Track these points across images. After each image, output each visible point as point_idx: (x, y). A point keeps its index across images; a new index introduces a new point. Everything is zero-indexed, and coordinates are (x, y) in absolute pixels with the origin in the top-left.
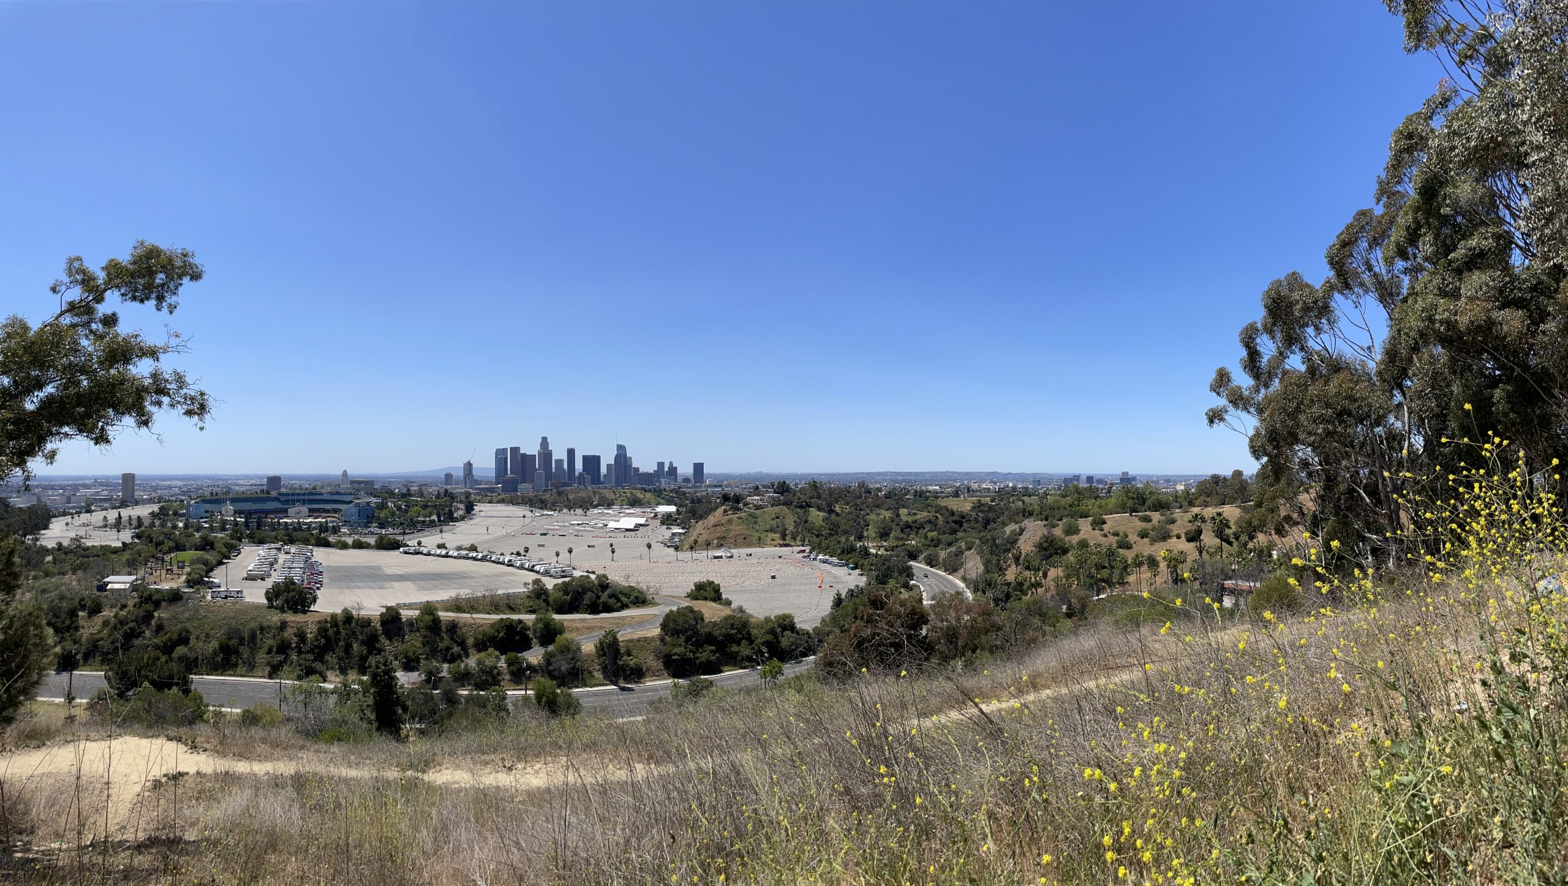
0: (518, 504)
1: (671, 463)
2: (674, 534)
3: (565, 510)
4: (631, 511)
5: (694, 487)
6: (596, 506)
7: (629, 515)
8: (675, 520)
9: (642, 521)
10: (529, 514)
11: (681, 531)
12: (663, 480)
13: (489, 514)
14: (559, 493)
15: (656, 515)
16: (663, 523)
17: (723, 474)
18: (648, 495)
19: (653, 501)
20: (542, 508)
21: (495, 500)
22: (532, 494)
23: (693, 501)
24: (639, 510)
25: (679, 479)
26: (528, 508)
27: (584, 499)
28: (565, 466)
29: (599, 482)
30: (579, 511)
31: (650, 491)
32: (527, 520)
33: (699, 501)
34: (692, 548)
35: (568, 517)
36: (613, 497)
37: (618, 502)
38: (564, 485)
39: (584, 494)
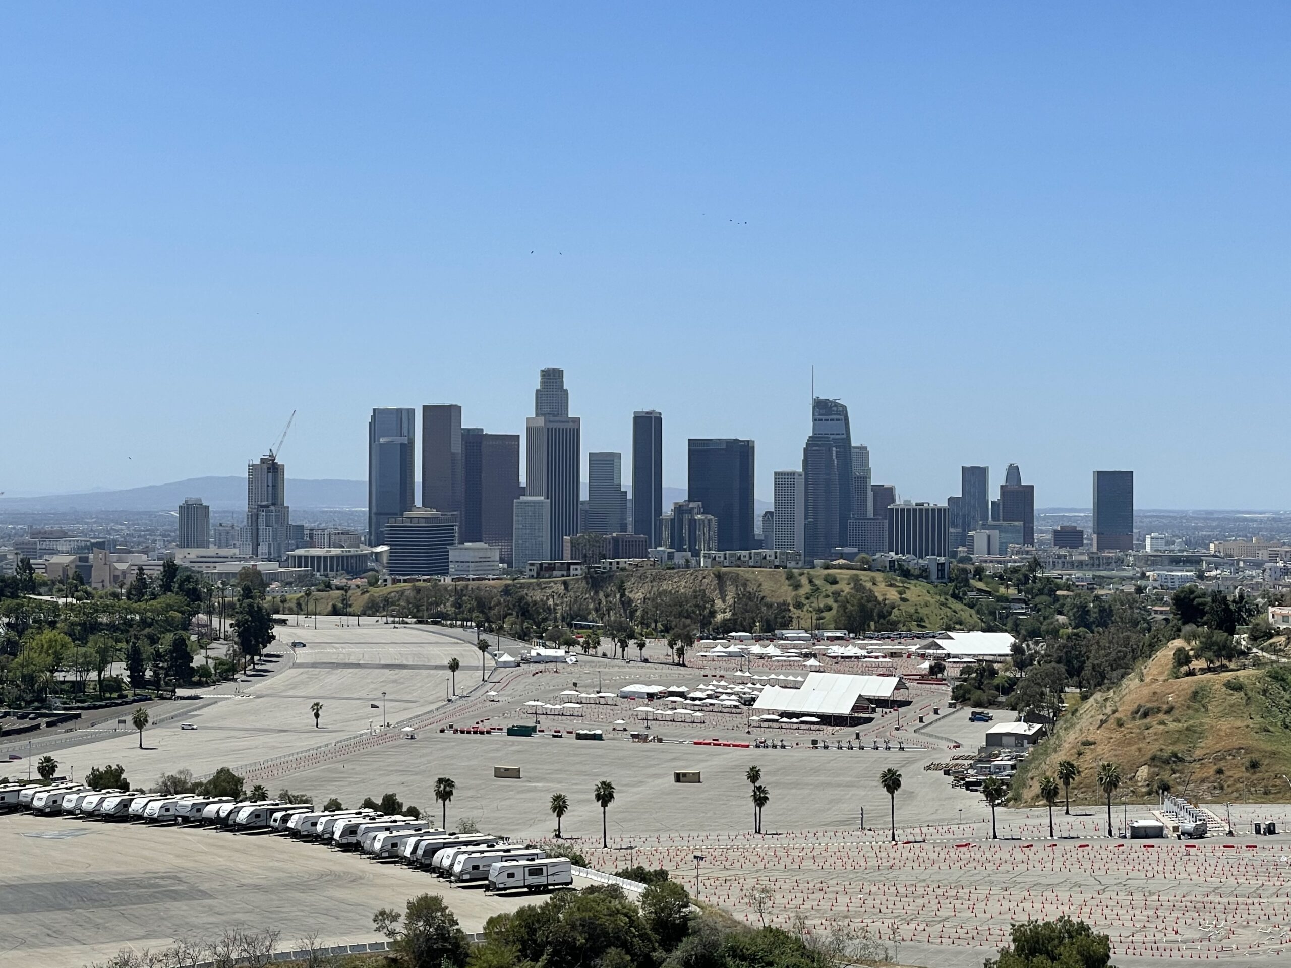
0: (439, 619)
1: (1013, 472)
2: (994, 740)
3: (607, 645)
4: (851, 650)
5: (1095, 562)
6: (723, 631)
7: (842, 664)
8: (1008, 687)
9: (884, 687)
10: (470, 655)
11: (1021, 728)
12: (979, 537)
13: (331, 654)
14: (596, 581)
15: (937, 669)
16: (960, 697)
17: (1208, 516)
18: (917, 592)
19: (935, 615)
20: (523, 636)
21: (358, 601)
22: (493, 584)
23: (1082, 617)
24: (878, 646)
25: (1043, 532)
26: (472, 634)
27: (678, 601)
28: (627, 480)
29: (747, 540)
30: (657, 648)
31: (924, 574)
32: (465, 680)
33: (1106, 615)
34: (1049, 795)
35: (615, 670)
36: (786, 593)
37: (806, 616)
38: (619, 549)
39: (681, 585)
